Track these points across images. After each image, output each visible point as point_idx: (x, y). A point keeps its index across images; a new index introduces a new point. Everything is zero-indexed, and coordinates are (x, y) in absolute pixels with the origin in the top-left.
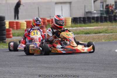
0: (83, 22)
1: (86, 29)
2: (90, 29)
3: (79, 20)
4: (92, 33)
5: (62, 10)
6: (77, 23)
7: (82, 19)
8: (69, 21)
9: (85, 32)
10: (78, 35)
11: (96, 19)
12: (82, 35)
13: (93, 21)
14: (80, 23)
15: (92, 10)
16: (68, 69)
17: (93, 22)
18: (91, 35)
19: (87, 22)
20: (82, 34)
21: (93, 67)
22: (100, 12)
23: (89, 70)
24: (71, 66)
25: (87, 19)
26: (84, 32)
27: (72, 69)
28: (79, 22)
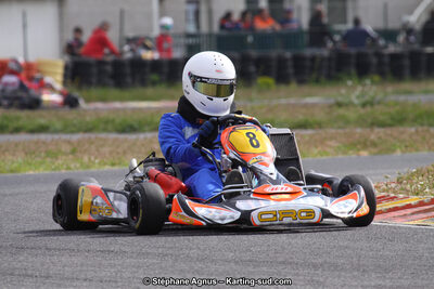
0: (111, 82)
1: (124, 110)
2: (140, 110)
3: (94, 70)
4: (146, 128)
5: (25, 26)
6: (89, 84)
7: (109, 68)
8: (55, 73)
9: (118, 121)
10: (87, 135)
11: (166, 70)
12: (103, 135)
13: (155, 77)
14: (101, 84)
15: (152, 31)
16: (31, 276)
17: (154, 83)
18: (142, 136)
19: (129, 80)
20: (105, 130)
21: (134, 269)
22: (183, 41)
23: (116, 282)
24: (43, 265)
25: (128, 70)
26: (113, 121)
27: (47, 277)
28: (94, 80)
